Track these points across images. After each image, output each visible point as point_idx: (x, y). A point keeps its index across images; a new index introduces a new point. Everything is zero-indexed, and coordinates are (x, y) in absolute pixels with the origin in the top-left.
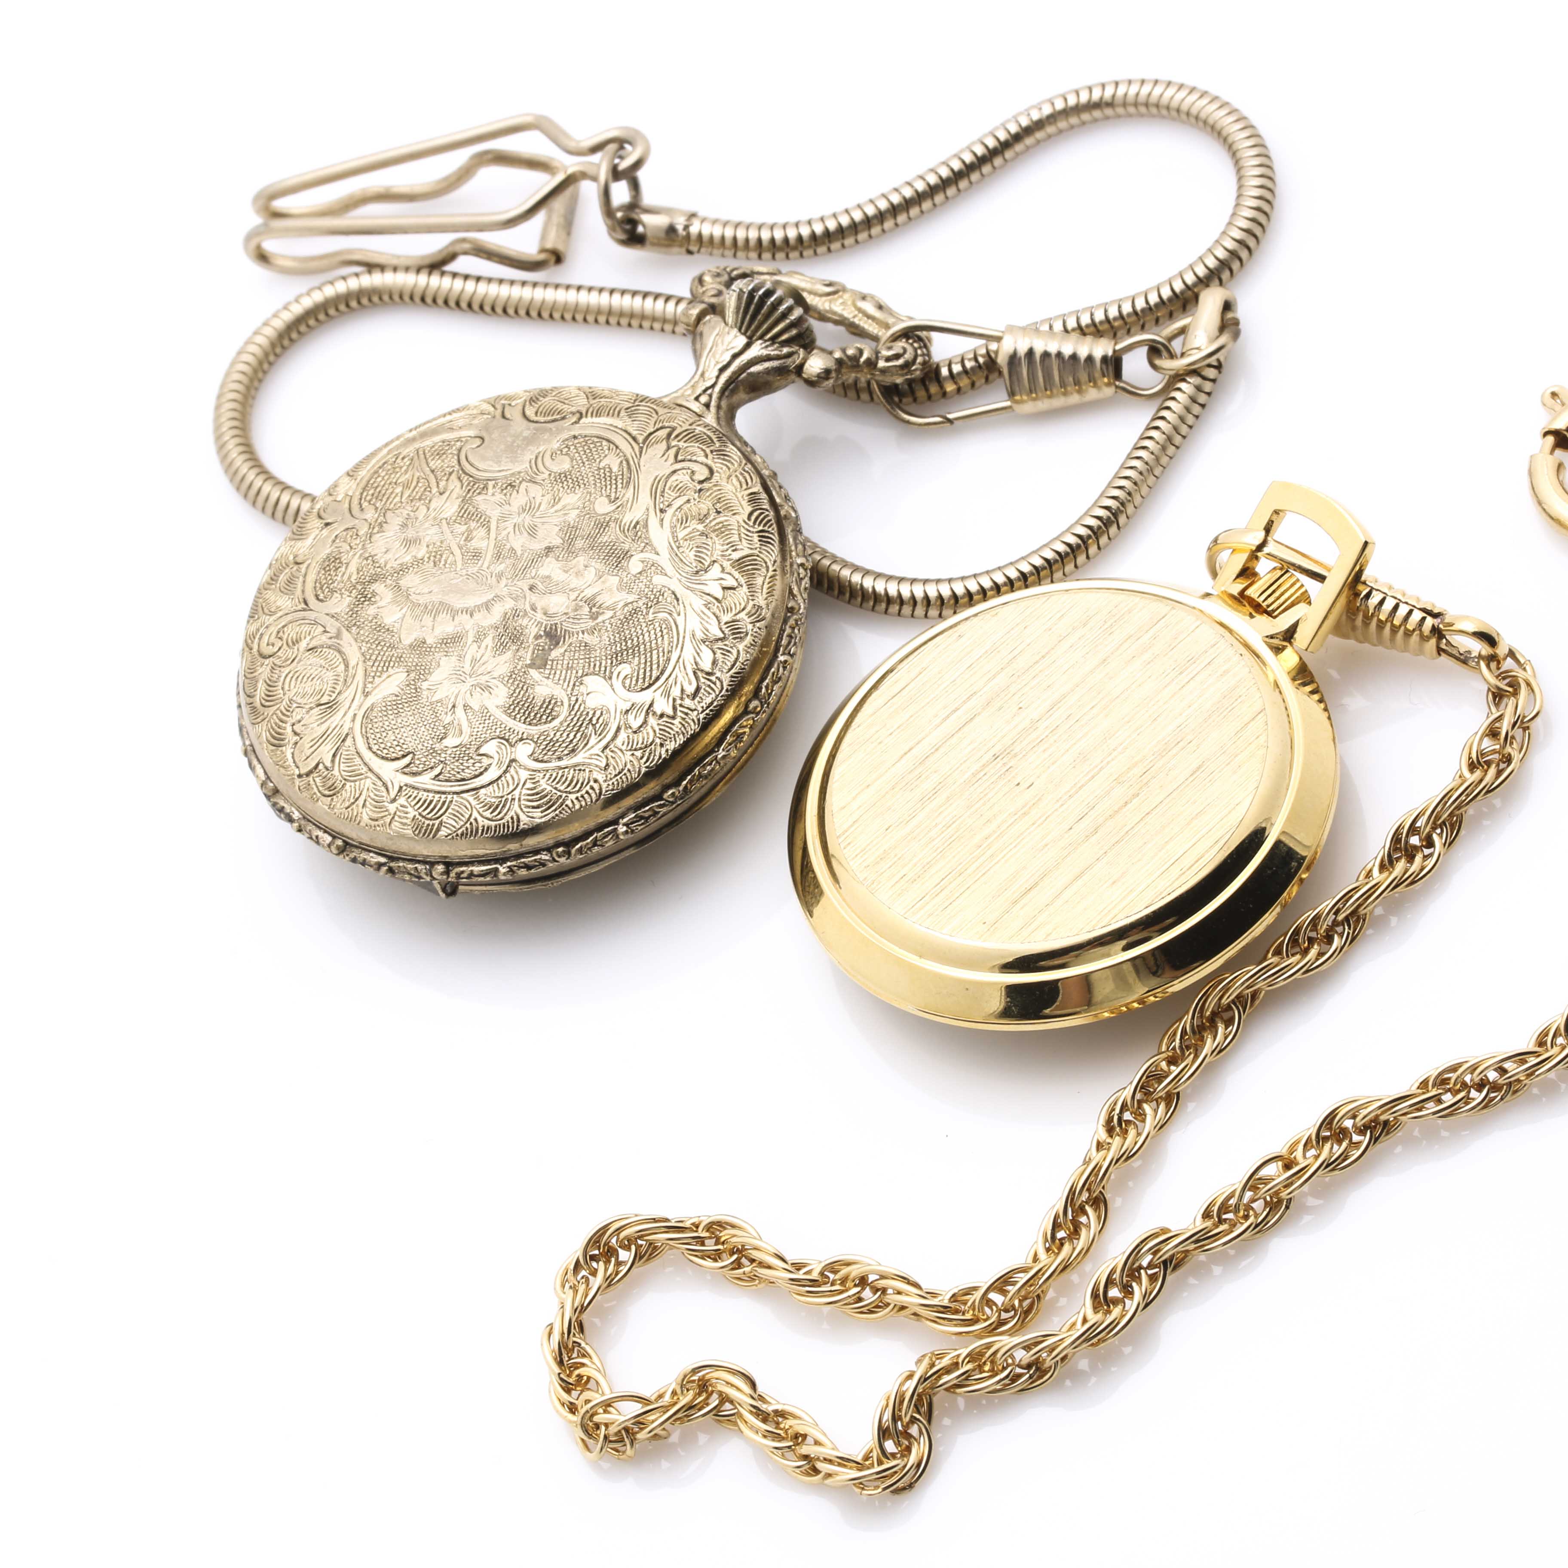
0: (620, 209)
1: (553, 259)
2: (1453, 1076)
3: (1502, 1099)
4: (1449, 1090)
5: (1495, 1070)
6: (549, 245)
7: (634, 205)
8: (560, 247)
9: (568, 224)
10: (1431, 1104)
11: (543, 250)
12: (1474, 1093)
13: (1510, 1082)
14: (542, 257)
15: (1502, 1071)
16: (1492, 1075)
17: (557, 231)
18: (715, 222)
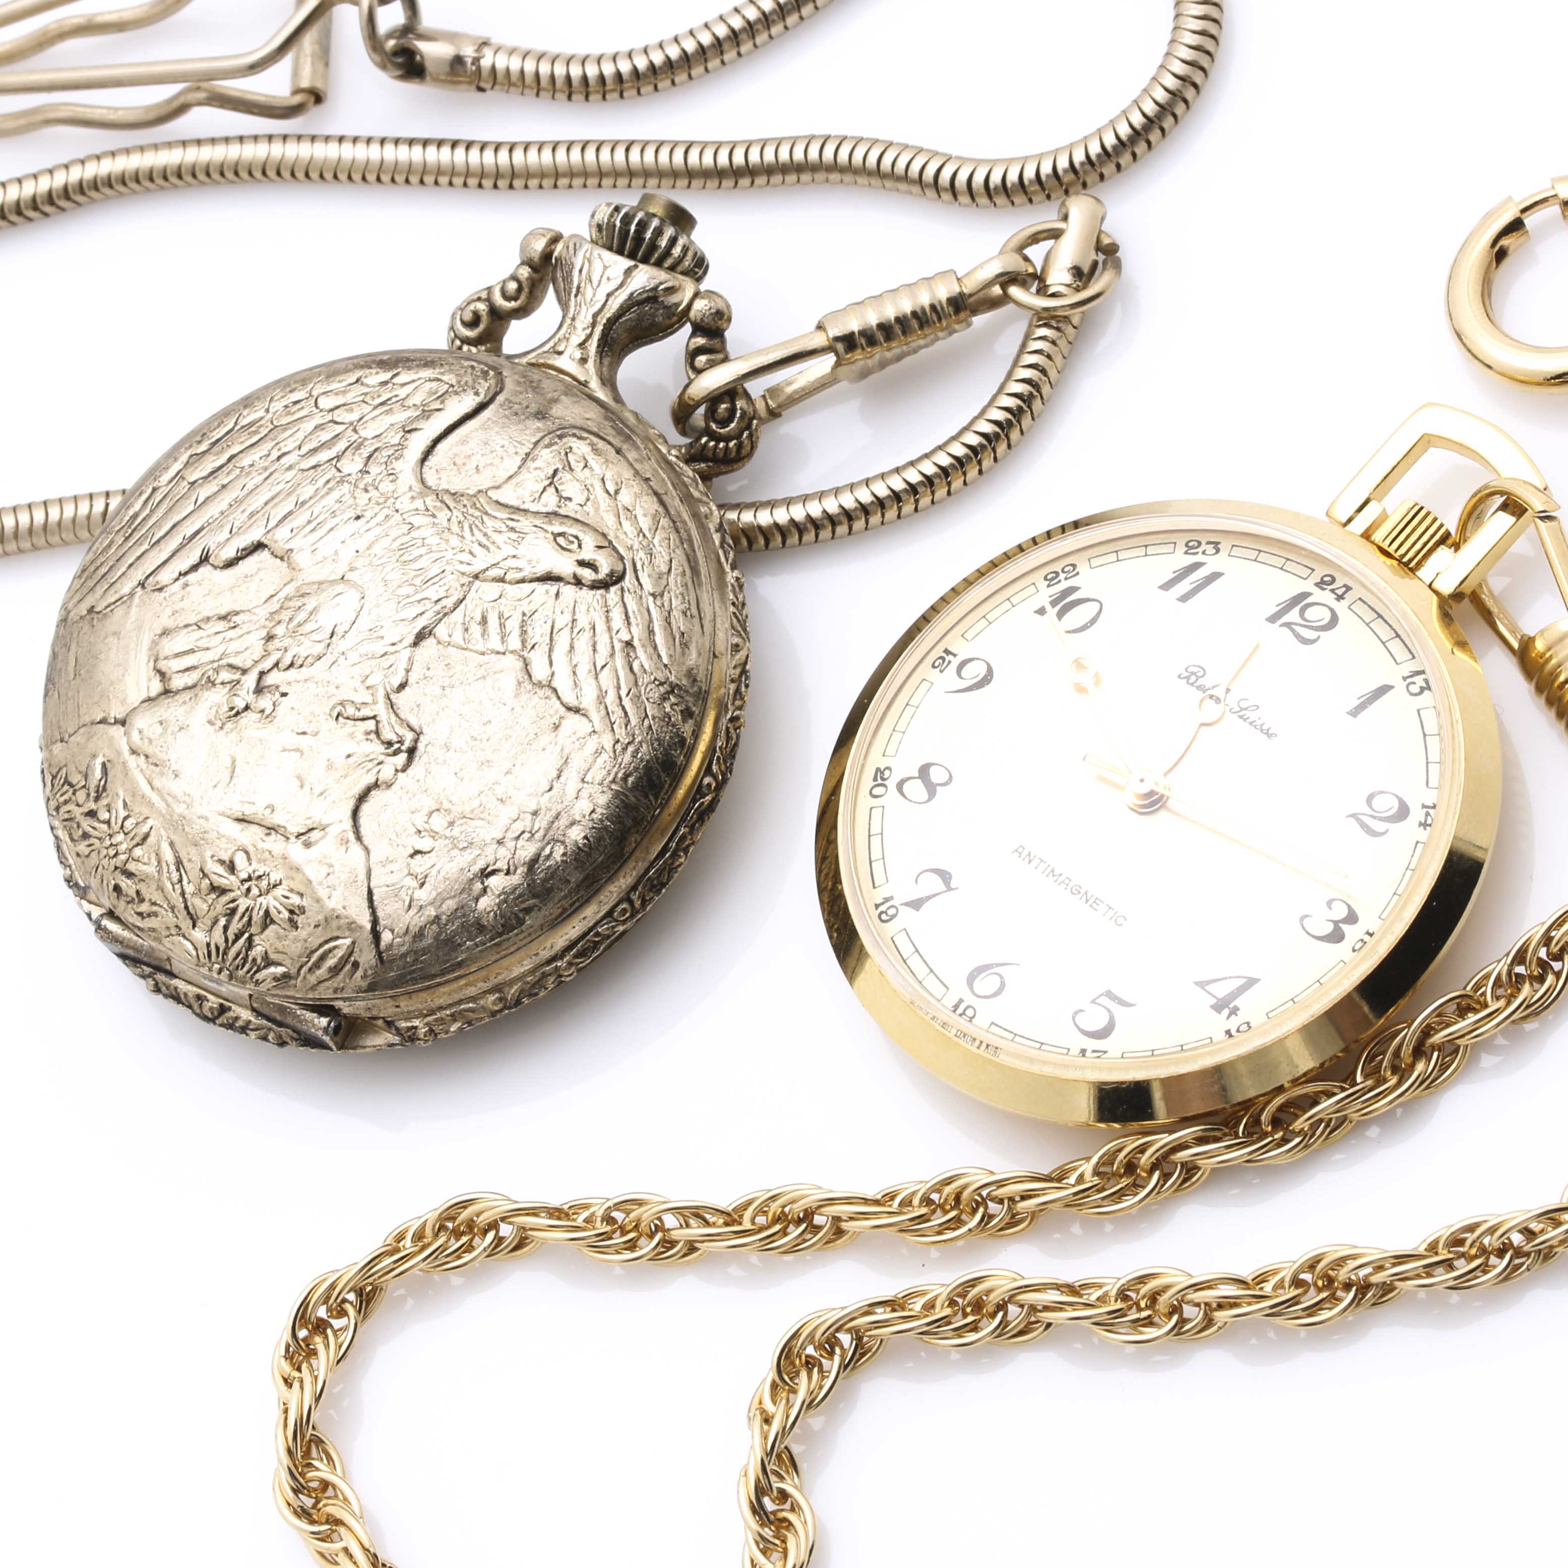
0: (390, 36)
1: (312, 99)
2: (1470, 1237)
3: (1528, 1269)
4: (1463, 1255)
5: (1520, 1231)
6: (305, 84)
7: (409, 29)
8: (319, 85)
9: (324, 54)
10: (1440, 1270)
11: (297, 91)
12: (1493, 1260)
13: (1540, 1251)
14: (298, 99)
15: (1529, 1234)
16: (1517, 1238)
17: (313, 63)
18: (512, 52)
